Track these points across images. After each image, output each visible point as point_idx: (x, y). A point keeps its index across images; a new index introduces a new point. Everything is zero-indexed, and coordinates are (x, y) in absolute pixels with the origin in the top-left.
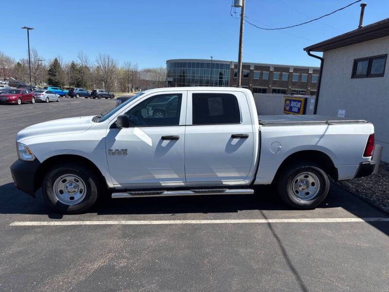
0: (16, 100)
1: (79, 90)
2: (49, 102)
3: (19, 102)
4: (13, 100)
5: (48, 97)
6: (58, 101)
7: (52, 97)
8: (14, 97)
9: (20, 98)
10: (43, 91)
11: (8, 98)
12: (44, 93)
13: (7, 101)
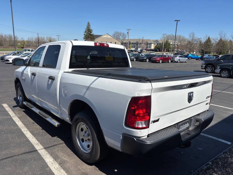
0: (159, 60)
1: (208, 56)
2: (180, 62)
3: (161, 61)
4: (157, 60)
5: (179, 60)
6: (186, 62)
7: (183, 59)
8: (158, 59)
9: (161, 59)
10: (178, 56)
11: (155, 60)
12: (177, 57)
13: (155, 61)
